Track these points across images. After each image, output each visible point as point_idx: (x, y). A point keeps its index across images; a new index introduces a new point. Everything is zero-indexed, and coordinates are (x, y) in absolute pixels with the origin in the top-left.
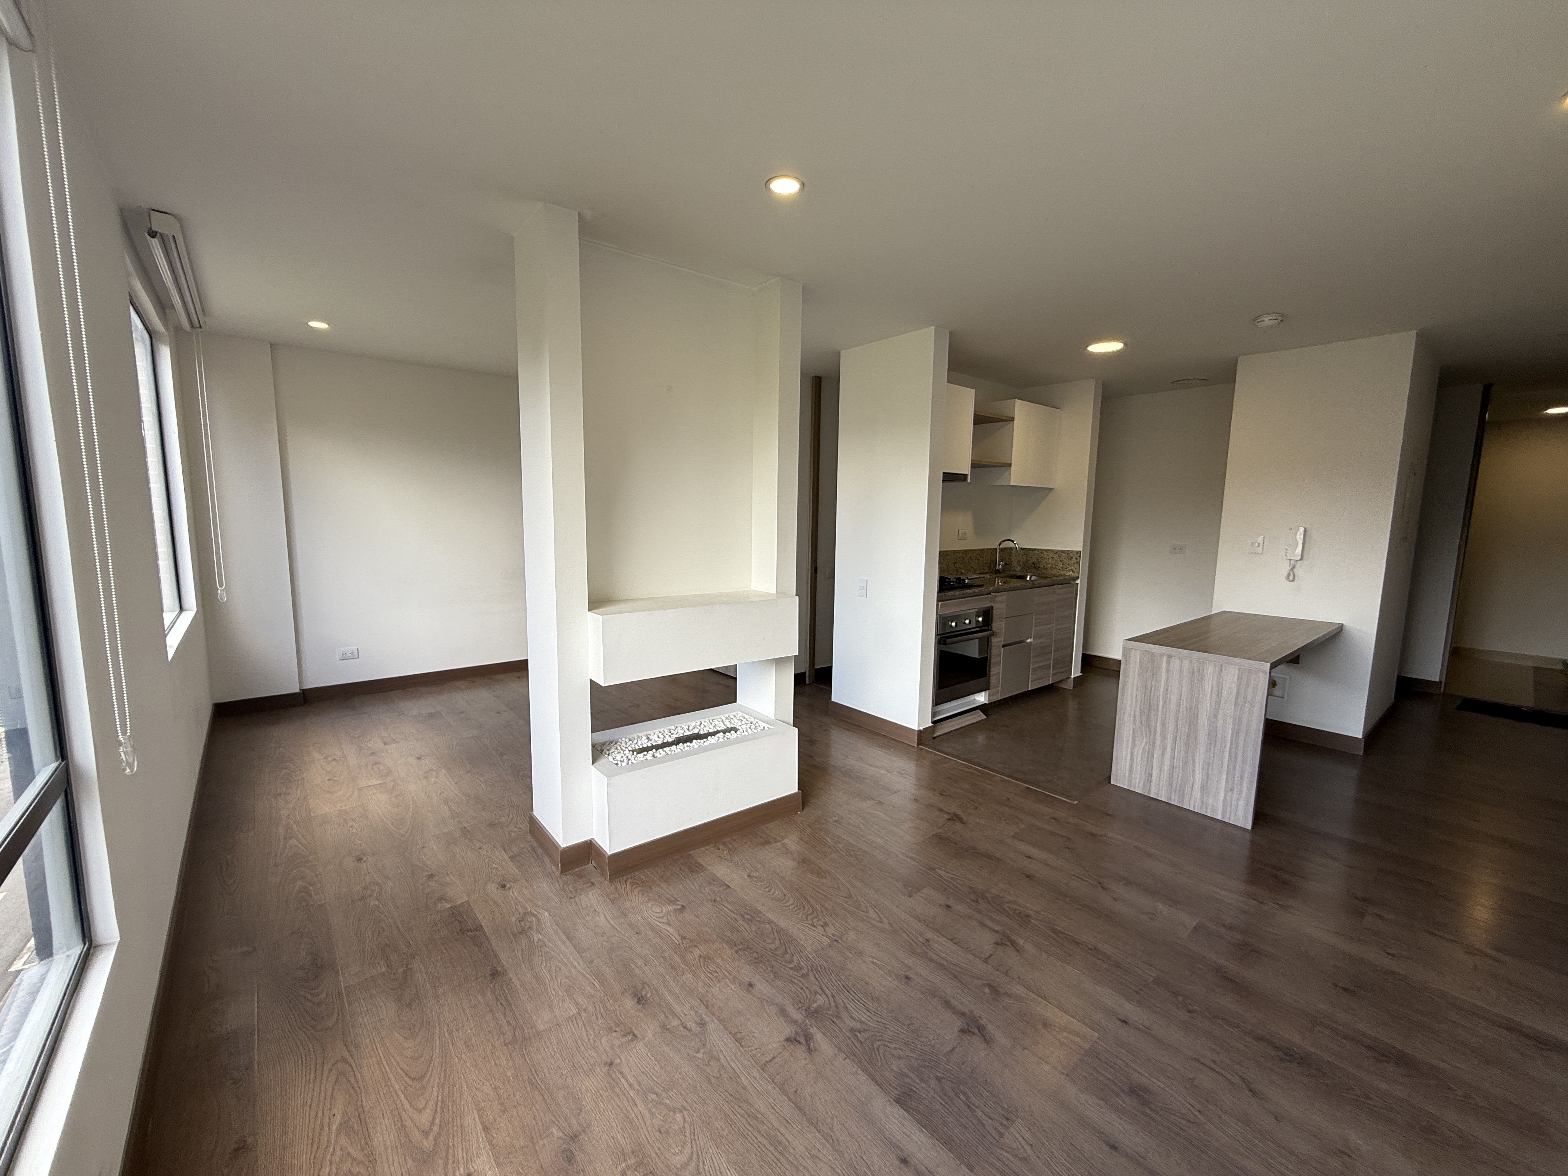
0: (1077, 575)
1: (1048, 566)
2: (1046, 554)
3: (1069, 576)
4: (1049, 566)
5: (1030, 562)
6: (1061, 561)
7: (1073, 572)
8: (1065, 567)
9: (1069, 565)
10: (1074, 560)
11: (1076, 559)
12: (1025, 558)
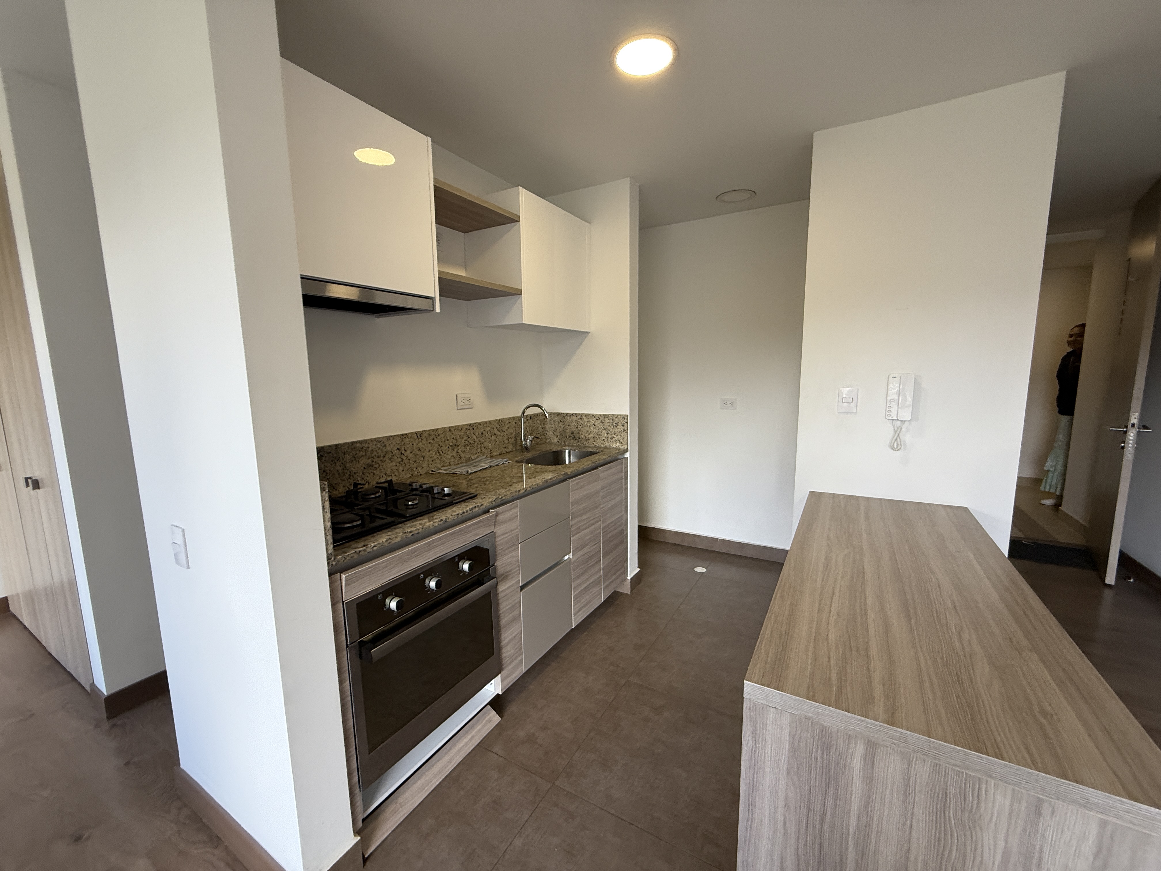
0: (626, 447)
1: (590, 436)
2: (586, 420)
3: (616, 449)
4: (592, 435)
5: (568, 431)
6: (605, 429)
7: (621, 443)
8: (610, 436)
9: (615, 434)
10: (620, 426)
11: (623, 426)
12: (562, 426)
